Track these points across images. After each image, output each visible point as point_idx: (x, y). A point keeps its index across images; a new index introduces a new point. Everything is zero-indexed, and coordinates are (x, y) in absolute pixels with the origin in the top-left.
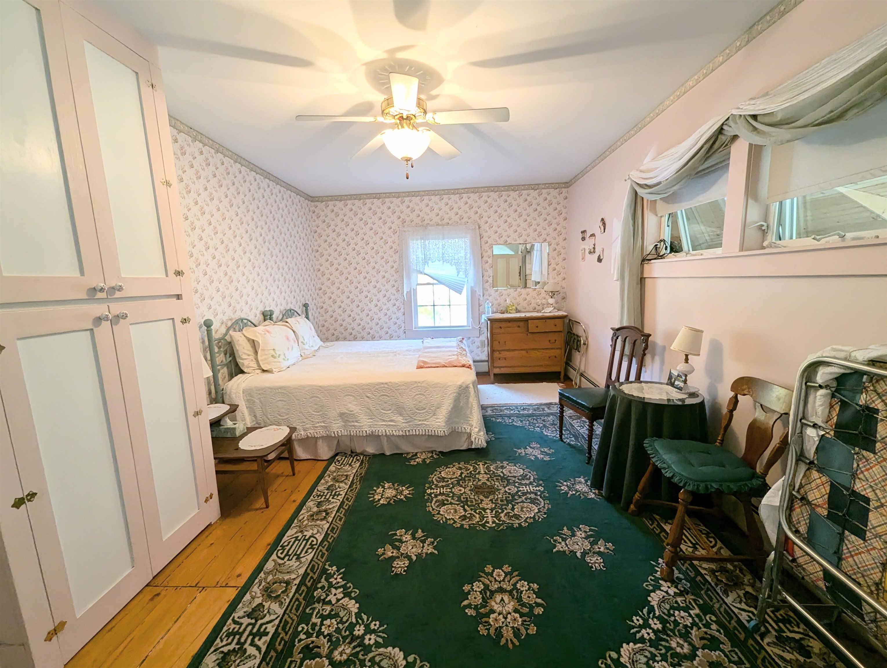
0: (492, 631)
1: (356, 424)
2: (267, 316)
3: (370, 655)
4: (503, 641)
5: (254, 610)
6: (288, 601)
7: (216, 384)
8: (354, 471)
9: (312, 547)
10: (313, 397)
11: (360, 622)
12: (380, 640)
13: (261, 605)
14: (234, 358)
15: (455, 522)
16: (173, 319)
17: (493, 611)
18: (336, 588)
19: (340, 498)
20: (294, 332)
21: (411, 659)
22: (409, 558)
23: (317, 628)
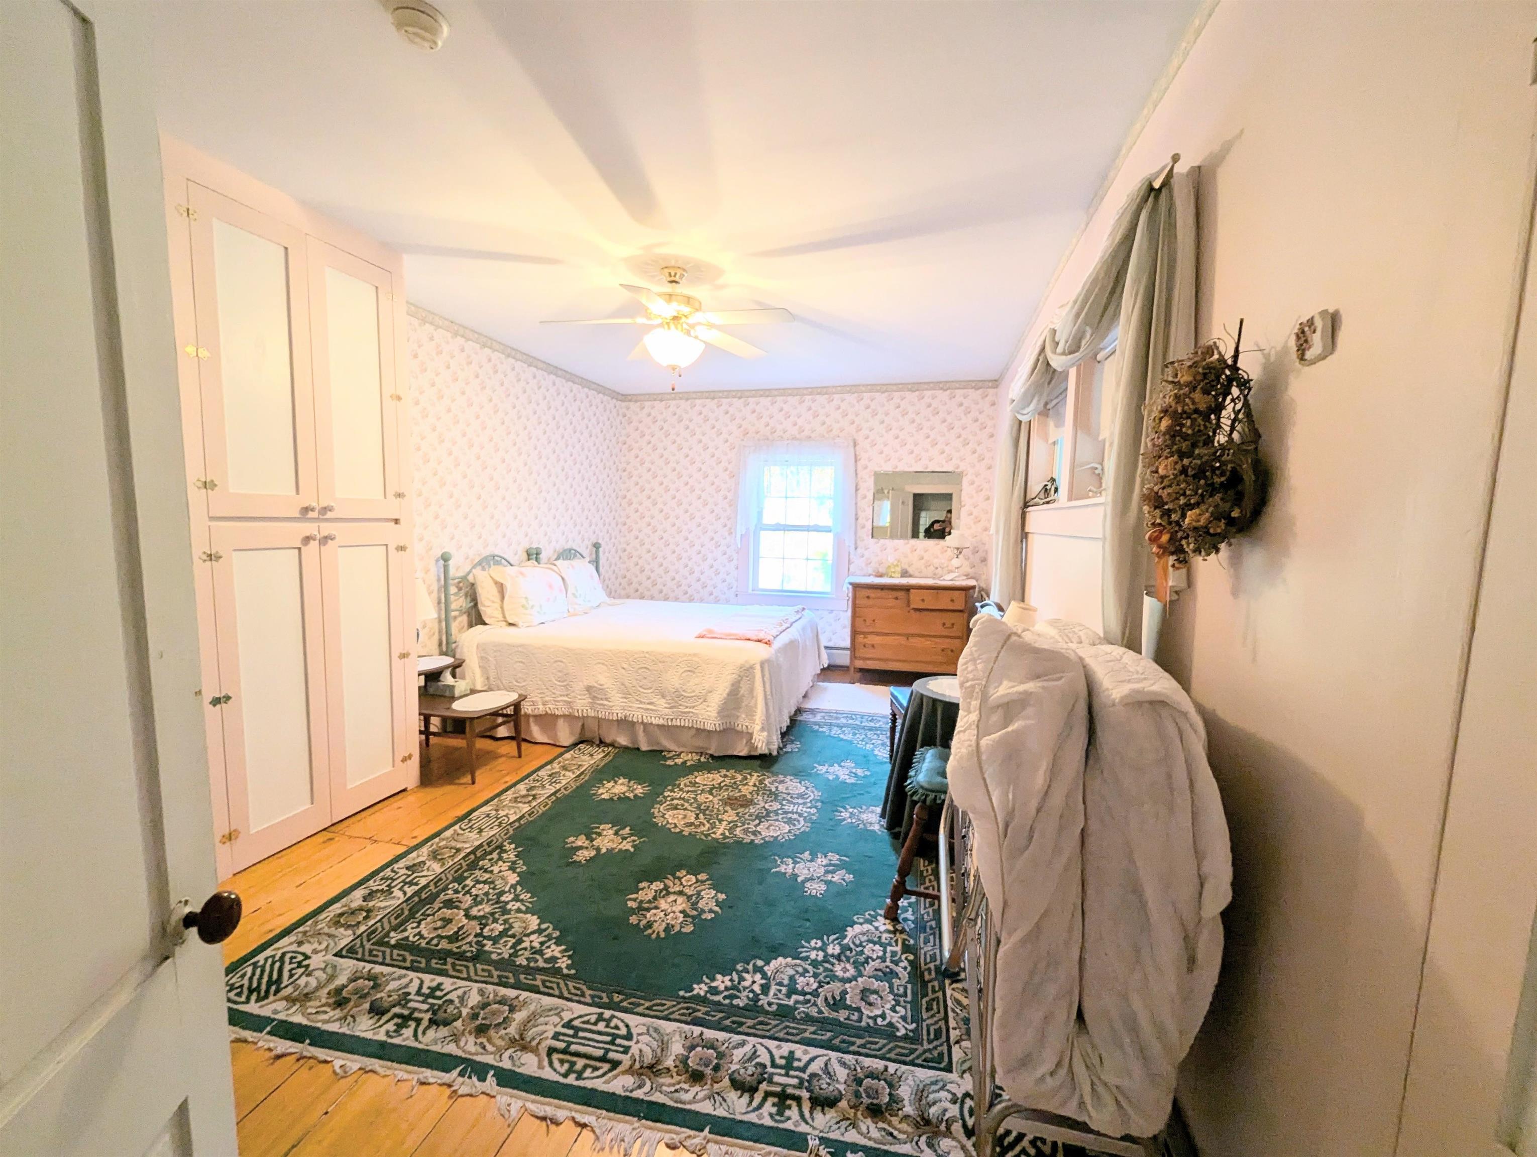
0: (644, 922)
1: (606, 703)
2: (533, 555)
3: (506, 917)
4: (650, 931)
5: (414, 865)
6: (451, 863)
7: (448, 634)
8: (592, 762)
9: (499, 826)
10: (556, 661)
11: (512, 891)
12: (523, 908)
13: (424, 863)
14: (476, 605)
15: (676, 826)
16: (387, 545)
17: (656, 908)
18: (504, 862)
19: (558, 786)
20: (563, 579)
21: (544, 926)
22: (598, 849)
23: (467, 889)
